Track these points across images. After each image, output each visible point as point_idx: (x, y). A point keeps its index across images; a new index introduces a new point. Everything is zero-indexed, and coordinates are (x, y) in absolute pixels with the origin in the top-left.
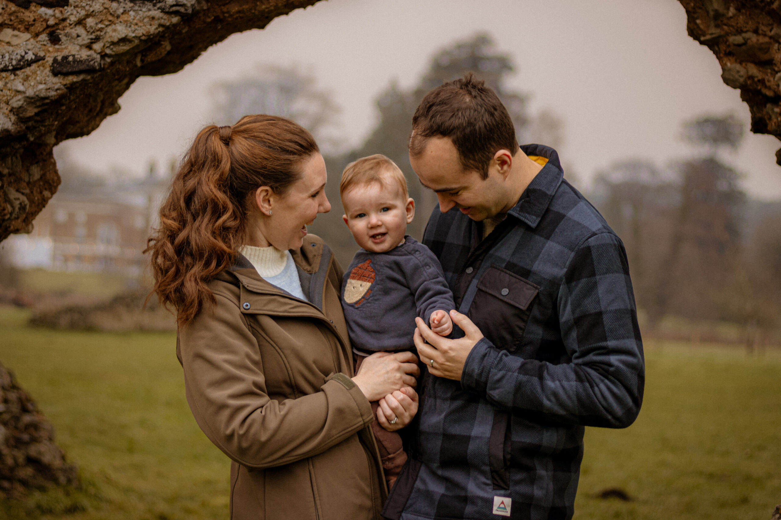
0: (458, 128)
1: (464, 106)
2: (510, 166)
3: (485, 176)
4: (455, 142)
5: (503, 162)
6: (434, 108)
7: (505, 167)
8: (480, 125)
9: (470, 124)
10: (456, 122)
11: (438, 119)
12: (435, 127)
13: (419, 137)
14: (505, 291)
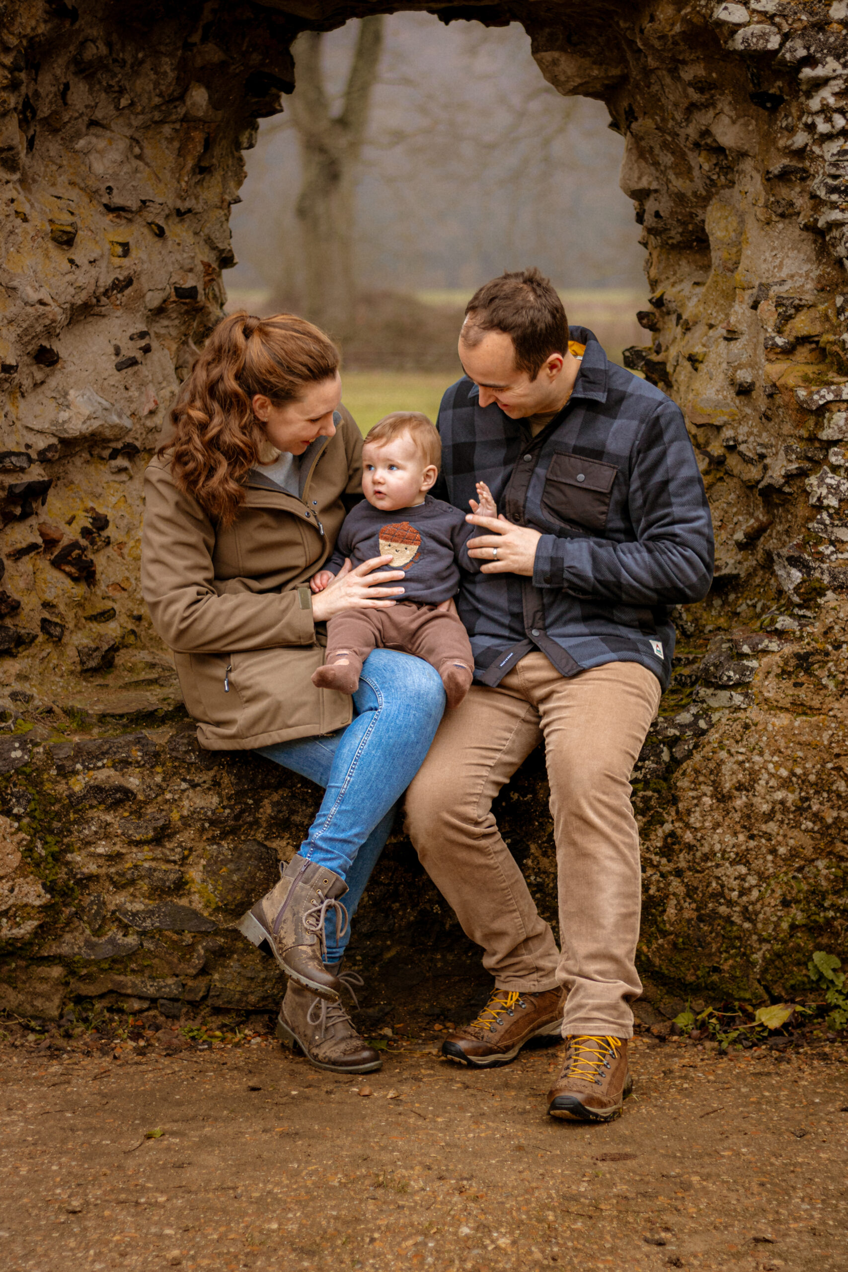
0: (520, 326)
1: (528, 305)
2: (559, 370)
3: (533, 378)
4: (514, 340)
5: (553, 367)
6: (497, 301)
7: (555, 371)
8: (541, 325)
9: (533, 323)
10: (519, 319)
11: (501, 314)
12: (496, 321)
13: (476, 328)
14: (581, 477)
